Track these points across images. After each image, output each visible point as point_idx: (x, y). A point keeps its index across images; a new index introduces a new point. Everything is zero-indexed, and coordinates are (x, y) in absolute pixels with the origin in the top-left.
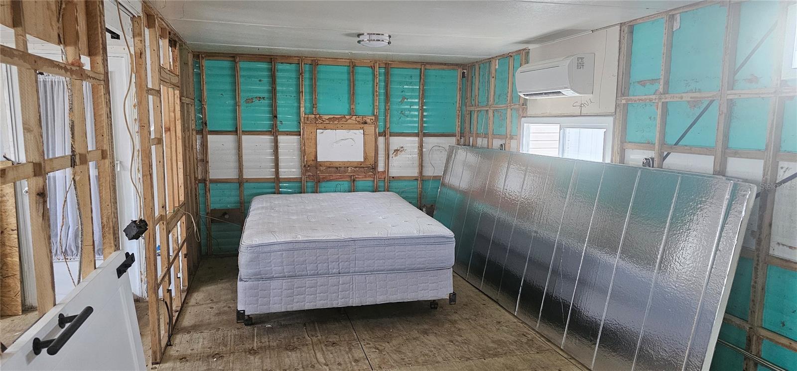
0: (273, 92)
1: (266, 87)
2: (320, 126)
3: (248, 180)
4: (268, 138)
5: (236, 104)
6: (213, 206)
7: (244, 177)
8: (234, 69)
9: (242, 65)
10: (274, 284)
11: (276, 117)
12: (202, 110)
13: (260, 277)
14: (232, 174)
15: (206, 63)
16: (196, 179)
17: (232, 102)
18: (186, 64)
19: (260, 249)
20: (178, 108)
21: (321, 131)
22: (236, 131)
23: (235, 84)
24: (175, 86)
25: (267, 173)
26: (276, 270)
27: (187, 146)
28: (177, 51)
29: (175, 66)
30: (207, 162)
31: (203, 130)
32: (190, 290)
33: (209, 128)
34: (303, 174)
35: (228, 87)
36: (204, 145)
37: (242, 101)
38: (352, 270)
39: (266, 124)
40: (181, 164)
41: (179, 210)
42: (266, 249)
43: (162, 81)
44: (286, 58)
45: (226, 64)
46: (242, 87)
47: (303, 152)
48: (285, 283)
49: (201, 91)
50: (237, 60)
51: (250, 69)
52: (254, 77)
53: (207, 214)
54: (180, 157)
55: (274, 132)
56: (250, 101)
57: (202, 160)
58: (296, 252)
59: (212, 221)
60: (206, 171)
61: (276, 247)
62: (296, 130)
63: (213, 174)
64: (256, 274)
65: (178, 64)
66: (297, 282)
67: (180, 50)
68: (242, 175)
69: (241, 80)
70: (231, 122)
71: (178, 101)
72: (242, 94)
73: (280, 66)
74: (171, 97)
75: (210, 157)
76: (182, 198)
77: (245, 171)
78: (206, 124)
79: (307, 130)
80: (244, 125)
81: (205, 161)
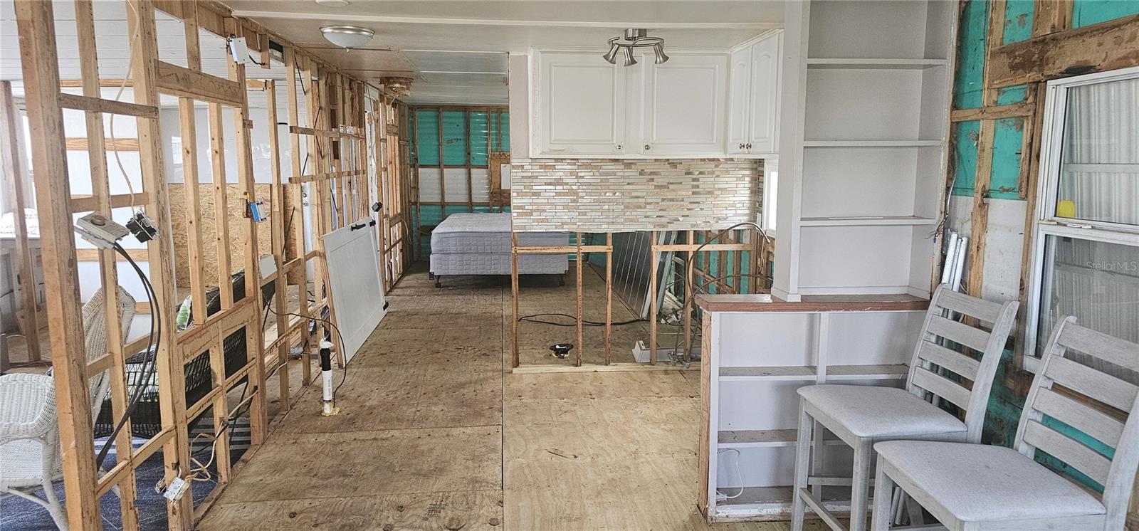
0: (467, 134)
1: (463, 130)
2: (504, 161)
3: (448, 204)
4: (463, 171)
5: (440, 145)
6: (422, 224)
7: (446, 201)
8: (438, 117)
9: (445, 114)
10: (451, 257)
11: (469, 154)
12: (414, 149)
13: (443, 252)
14: (437, 199)
15: (417, 113)
16: (409, 202)
17: (437, 143)
18: (403, 115)
19: (443, 235)
20: (397, 148)
21: (505, 165)
22: (440, 165)
23: (439, 128)
24: (395, 134)
25: (463, 198)
26: (453, 249)
27: (403, 176)
28: (396, 110)
29: (395, 120)
30: (418, 189)
31: (415, 165)
32: (404, 274)
33: (420, 163)
34: (491, 199)
35: (434, 131)
36: (416, 176)
37: (444, 143)
38: (500, 251)
39: (462, 160)
40: (398, 187)
41: (397, 216)
42: (447, 235)
43: (388, 132)
44: (478, 108)
45: (433, 113)
46: (444, 131)
47: (490, 183)
48: (458, 257)
49: (414, 134)
50: (441, 110)
51: (451, 117)
52: (453, 123)
53: (418, 229)
54: (398, 182)
55: (468, 166)
56: (450, 141)
57: (414, 188)
58: (465, 238)
59: (422, 234)
60: (417, 196)
61: (453, 235)
62: (484, 164)
63: (423, 199)
64: (440, 250)
65: (397, 119)
66: (466, 257)
67: (399, 108)
68: (444, 200)
69: (444, 126)
70: (436, 158)
71: (397, 143)
72: (444, 137)
73: (473, 114)
74: (393, 141)
75: (420, 186)
76: (399, 211)
77: (446, 196)
78: (417, 160)
79: (493, 164)
80: (446, 160)
81: (416, 188)
